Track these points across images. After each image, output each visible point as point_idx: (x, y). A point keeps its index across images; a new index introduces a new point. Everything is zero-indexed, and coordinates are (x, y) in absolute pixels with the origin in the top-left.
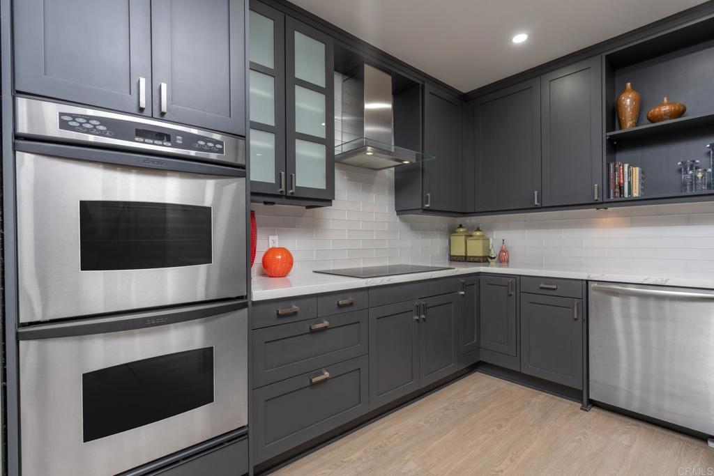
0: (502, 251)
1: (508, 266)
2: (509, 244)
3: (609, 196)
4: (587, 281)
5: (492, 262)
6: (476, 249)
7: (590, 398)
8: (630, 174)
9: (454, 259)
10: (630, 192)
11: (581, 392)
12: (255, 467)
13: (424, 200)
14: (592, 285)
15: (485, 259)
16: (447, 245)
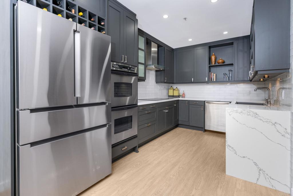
0: (183, 94)
1: (185, 98)
2: (185, 92)
3: (209, 81)
4: (205, 101)
5: (181, 97)
6: (176, 93)
7: (205, 129)
8: (214, 75)
9: (170, 96)
10: (214, 80)
11: (203, 128)
12: (138, 145)
13: (164, 79)
14: (206, 102)
15: (179, 96)
16: (167, 92)
